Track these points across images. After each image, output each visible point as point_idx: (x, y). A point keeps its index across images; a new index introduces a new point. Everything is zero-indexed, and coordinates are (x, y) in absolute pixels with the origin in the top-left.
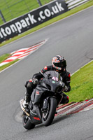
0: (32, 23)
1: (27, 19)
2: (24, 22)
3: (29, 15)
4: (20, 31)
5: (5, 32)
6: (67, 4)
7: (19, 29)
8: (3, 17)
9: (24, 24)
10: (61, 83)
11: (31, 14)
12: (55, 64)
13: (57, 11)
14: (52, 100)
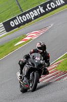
0: (42, 12)
1: (38, 10)
2: (36, 12)
3: (40, 7)
4: (33, 19)
5: (22, 19)
7: (32, 17)
8: (21, 8)
9: (36, 13)
10: (42, 62)
11: (41, 6)
12: (38, 48)
13: (60, 4)
14: (35, 74)
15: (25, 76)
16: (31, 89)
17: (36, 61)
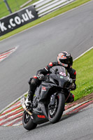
6: (37, 12)
10: (69, 79)
15: (40, 101)
16: (51, 120)
17: (61, 77)
